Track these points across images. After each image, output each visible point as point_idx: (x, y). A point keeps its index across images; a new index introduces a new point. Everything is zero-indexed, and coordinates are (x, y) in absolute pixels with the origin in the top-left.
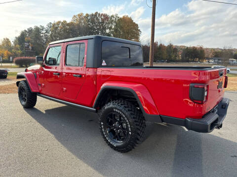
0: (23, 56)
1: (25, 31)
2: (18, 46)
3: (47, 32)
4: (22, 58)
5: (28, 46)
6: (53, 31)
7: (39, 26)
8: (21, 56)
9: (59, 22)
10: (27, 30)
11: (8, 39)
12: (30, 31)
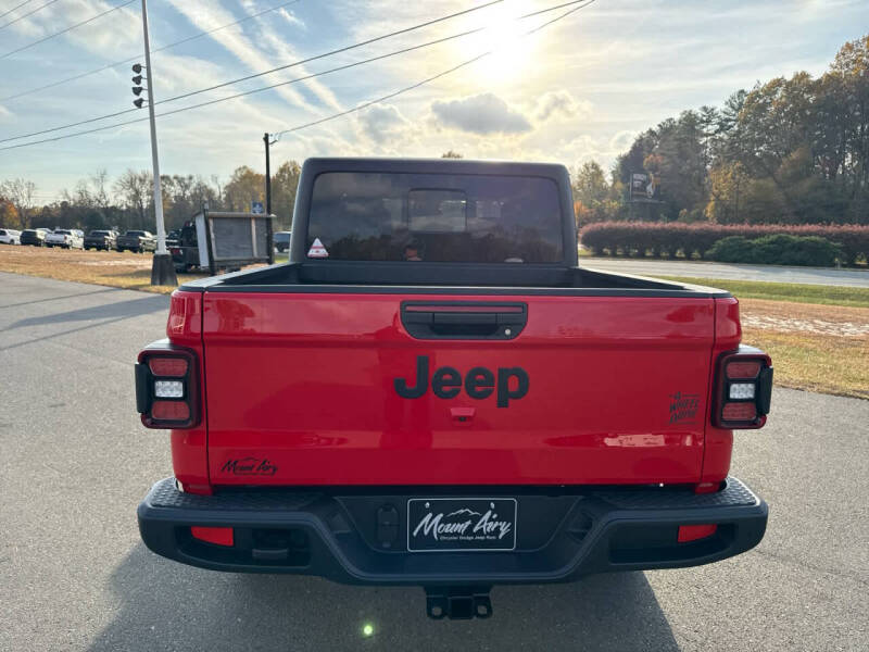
0: (623, 219)
1: (651, 132)
2: (619, 185)
3: (723, 127)
4: (619, 224)
5: (645, 184)
6: (745, 122)
7: (697, 111)
8: (616, 219)
9: (778, 83)
10: (655, 128)
11: (595, 166)
12: (667, 130)
